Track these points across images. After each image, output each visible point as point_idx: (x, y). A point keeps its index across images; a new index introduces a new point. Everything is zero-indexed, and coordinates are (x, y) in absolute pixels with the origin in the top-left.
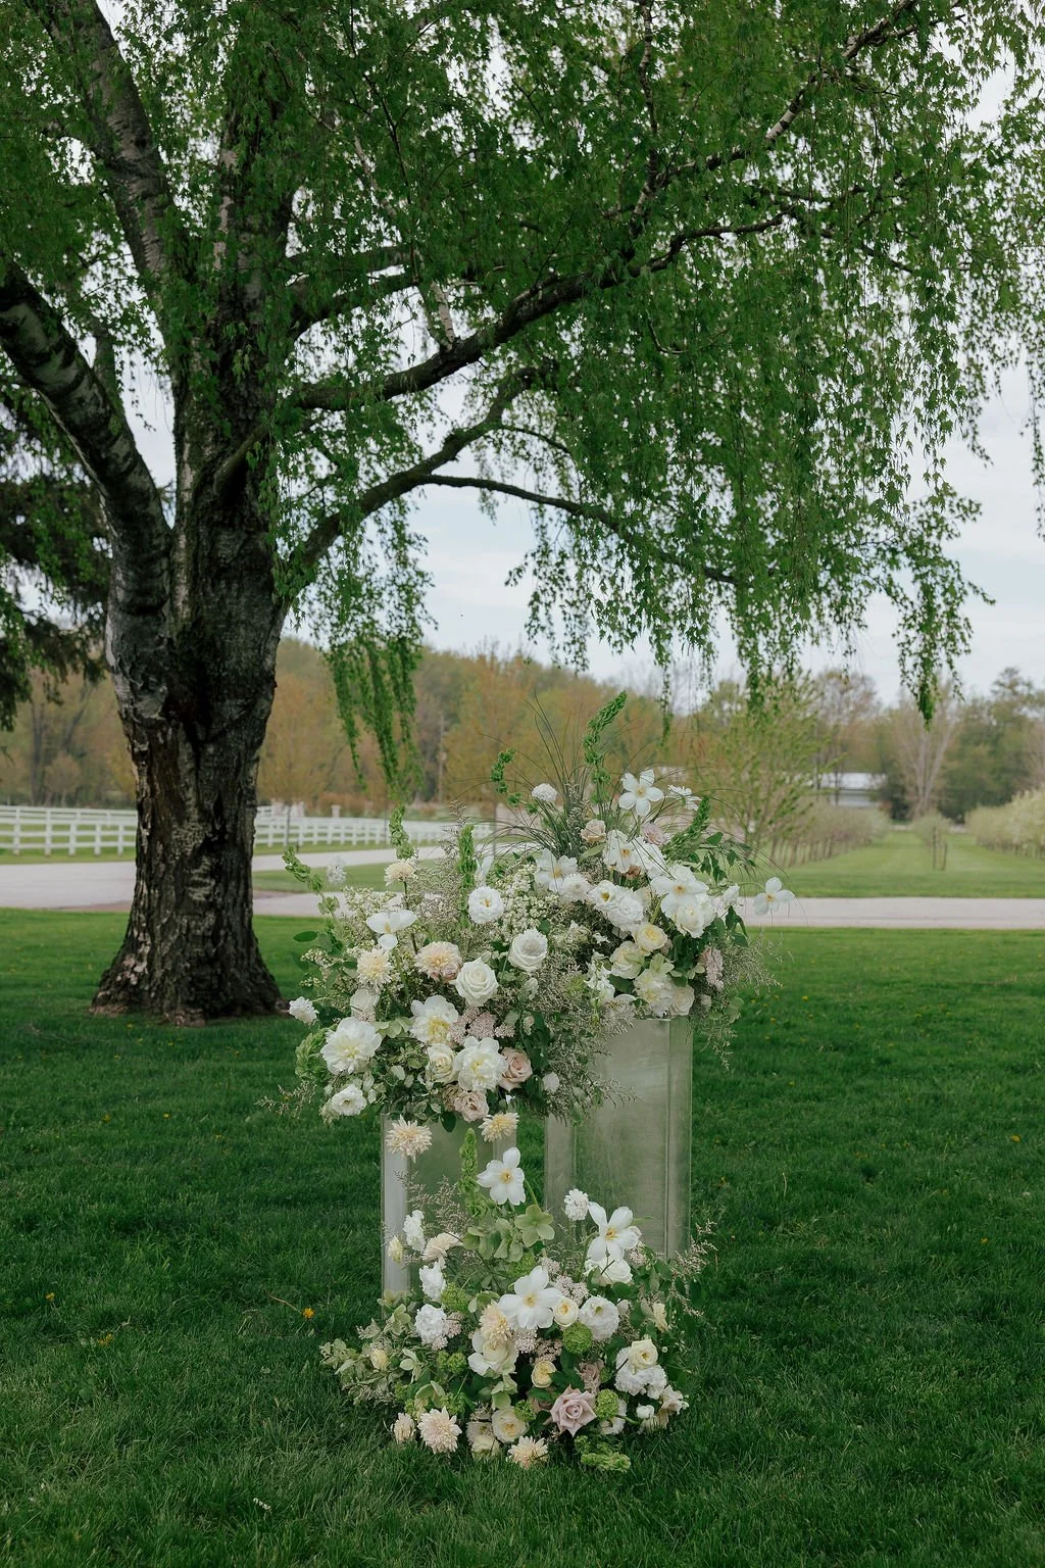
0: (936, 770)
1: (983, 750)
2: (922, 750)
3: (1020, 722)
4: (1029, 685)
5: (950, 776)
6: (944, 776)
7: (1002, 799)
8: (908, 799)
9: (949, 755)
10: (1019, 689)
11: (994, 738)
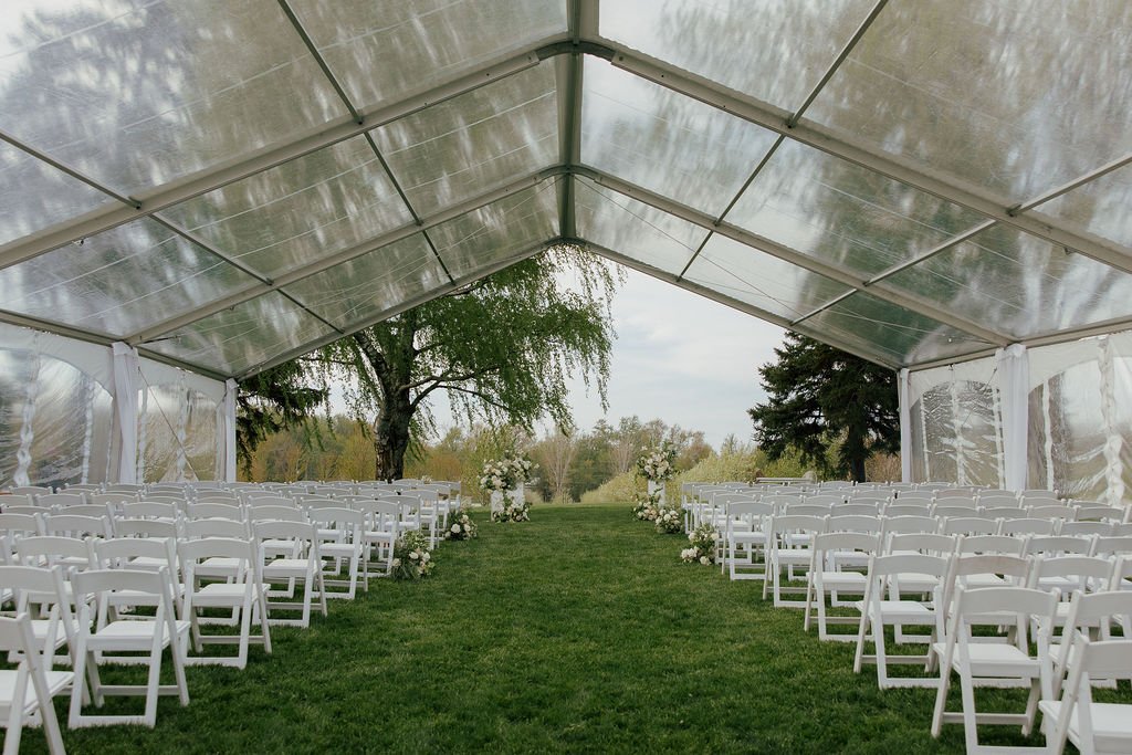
0: (565, 474)
1: (589, 462)
2: (558, 464)
3: (606, 447)
4: (611, 429)
5: (571, 476)
6: (569, 477)
7: (594, 487)
8: (551, 489)
9: (572, 466)
10: (606, 430)
11: (594, 457)
